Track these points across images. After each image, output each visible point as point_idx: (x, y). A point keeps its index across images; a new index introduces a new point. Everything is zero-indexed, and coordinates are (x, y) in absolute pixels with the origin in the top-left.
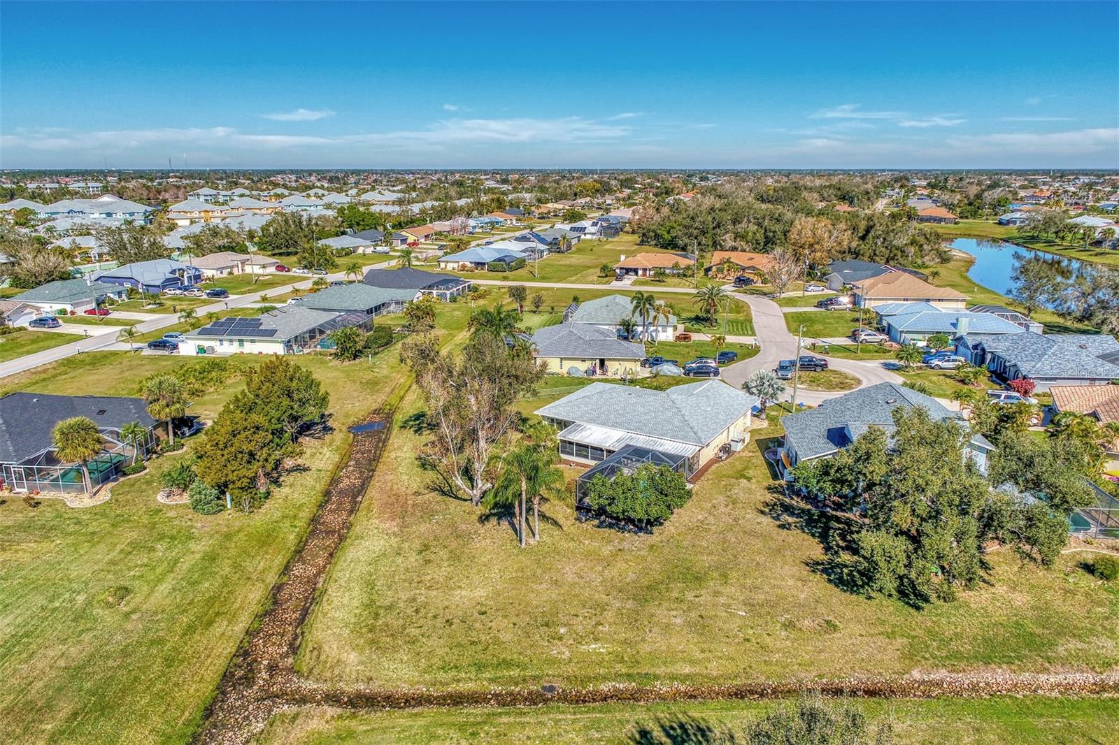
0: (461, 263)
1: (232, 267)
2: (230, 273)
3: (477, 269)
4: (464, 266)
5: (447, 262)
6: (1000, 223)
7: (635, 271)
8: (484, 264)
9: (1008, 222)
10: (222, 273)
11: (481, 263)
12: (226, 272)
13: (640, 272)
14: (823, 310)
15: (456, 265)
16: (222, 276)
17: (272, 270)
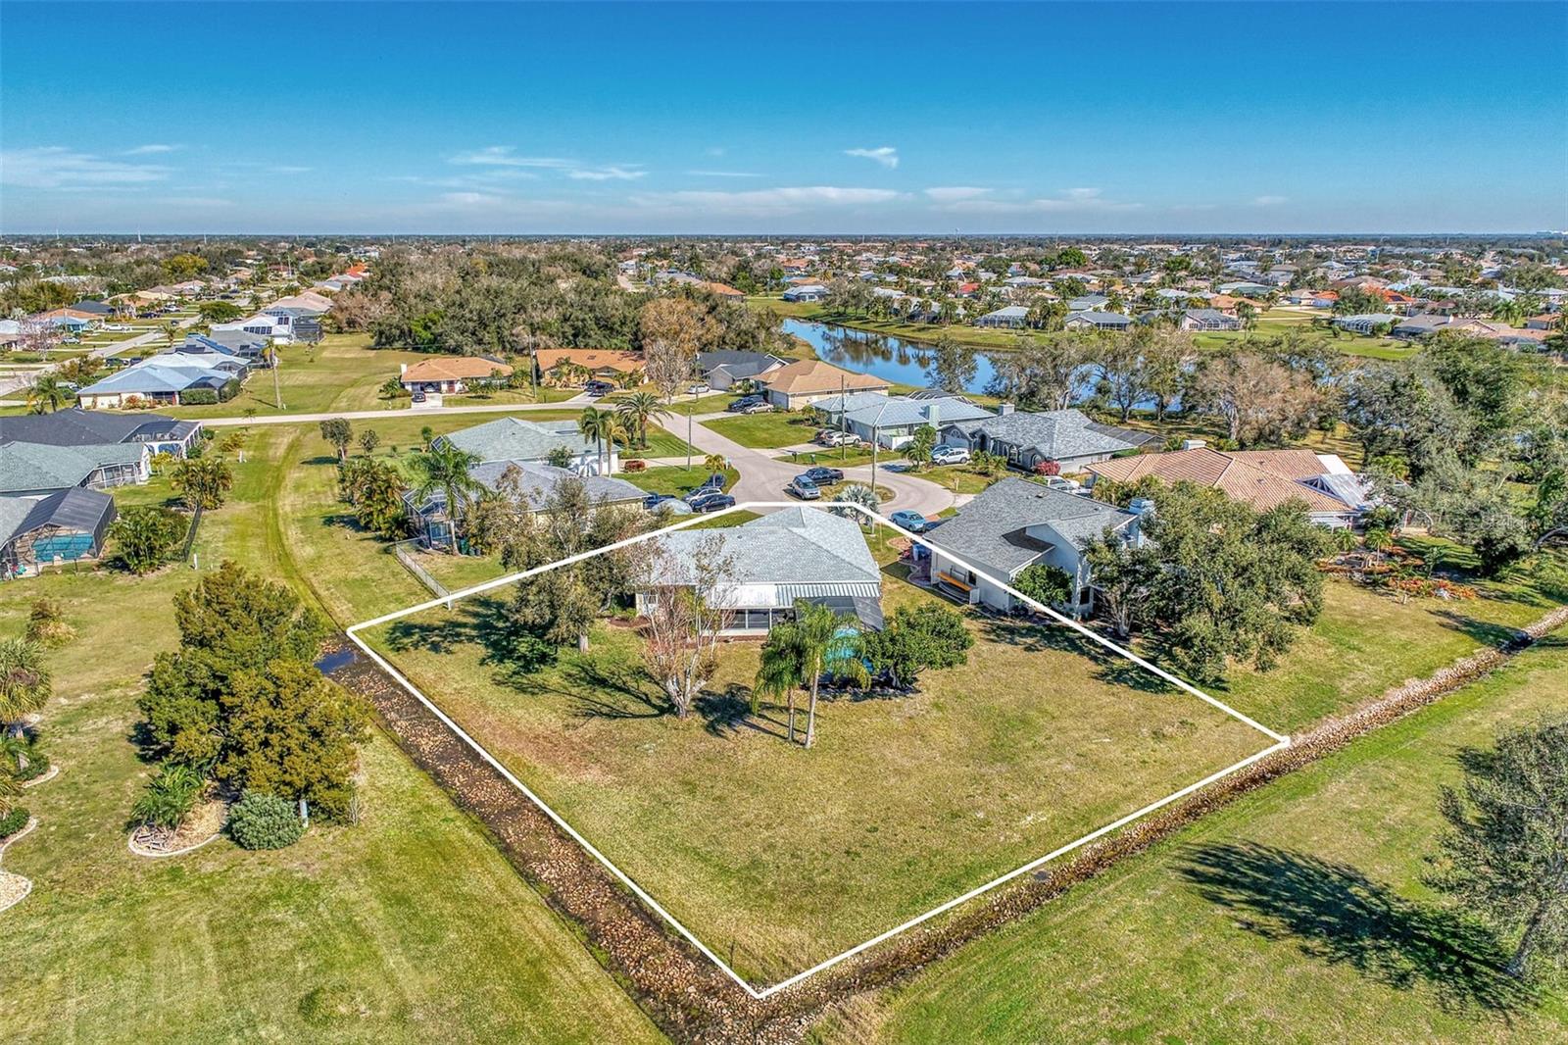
0: (125, 396)
3: (160, 403)
4: (131, 400)
5: (95, 396)
6: (787, 299)
7: (437, 387)
8: (172, 393)
9: (798, 298)
11: (167, 393)
13: (444, 387)
14: (739, 414)
15: (115, 400)
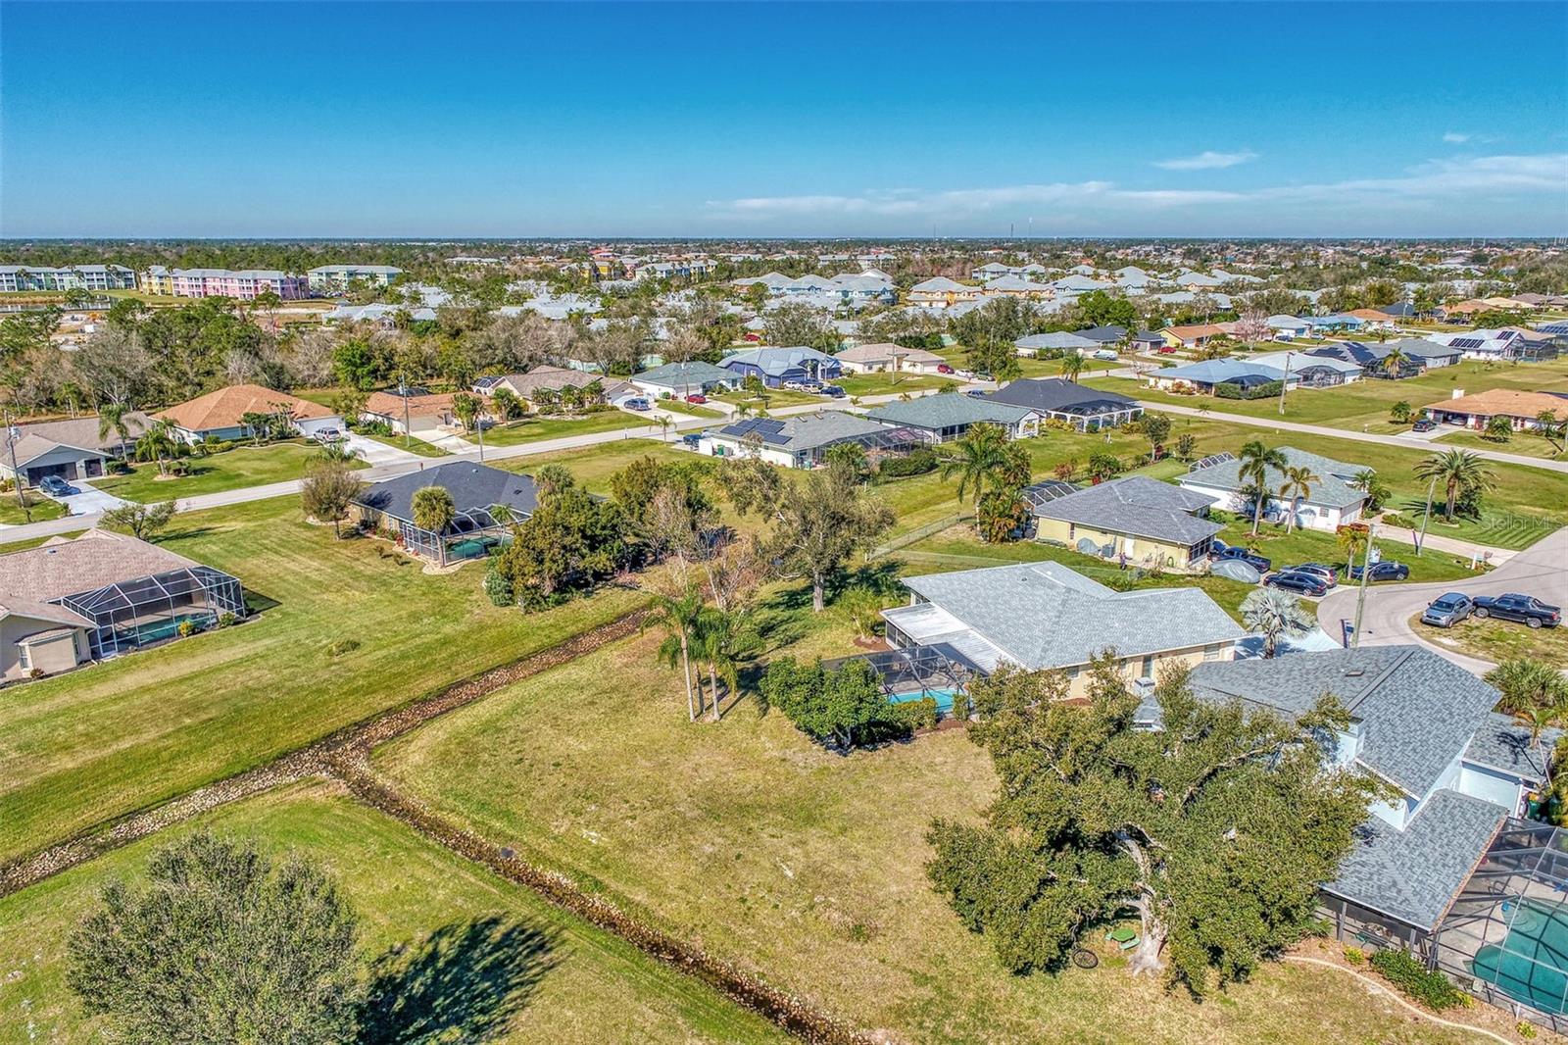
1: (885, 363)
2: (880, 370)
3: (1199, 392)
4: (1180, 386)
5: (1160, 378)
7: (1464, 419)
8: (1211, 384)
10: (870, 368)
11: (1207, 384)
12: (876, 367)
13: (1471, 421)
16: (871, 372)
17: (933, 370)
